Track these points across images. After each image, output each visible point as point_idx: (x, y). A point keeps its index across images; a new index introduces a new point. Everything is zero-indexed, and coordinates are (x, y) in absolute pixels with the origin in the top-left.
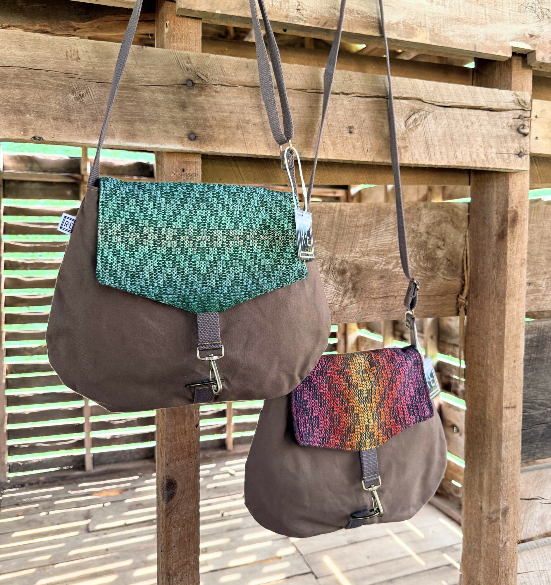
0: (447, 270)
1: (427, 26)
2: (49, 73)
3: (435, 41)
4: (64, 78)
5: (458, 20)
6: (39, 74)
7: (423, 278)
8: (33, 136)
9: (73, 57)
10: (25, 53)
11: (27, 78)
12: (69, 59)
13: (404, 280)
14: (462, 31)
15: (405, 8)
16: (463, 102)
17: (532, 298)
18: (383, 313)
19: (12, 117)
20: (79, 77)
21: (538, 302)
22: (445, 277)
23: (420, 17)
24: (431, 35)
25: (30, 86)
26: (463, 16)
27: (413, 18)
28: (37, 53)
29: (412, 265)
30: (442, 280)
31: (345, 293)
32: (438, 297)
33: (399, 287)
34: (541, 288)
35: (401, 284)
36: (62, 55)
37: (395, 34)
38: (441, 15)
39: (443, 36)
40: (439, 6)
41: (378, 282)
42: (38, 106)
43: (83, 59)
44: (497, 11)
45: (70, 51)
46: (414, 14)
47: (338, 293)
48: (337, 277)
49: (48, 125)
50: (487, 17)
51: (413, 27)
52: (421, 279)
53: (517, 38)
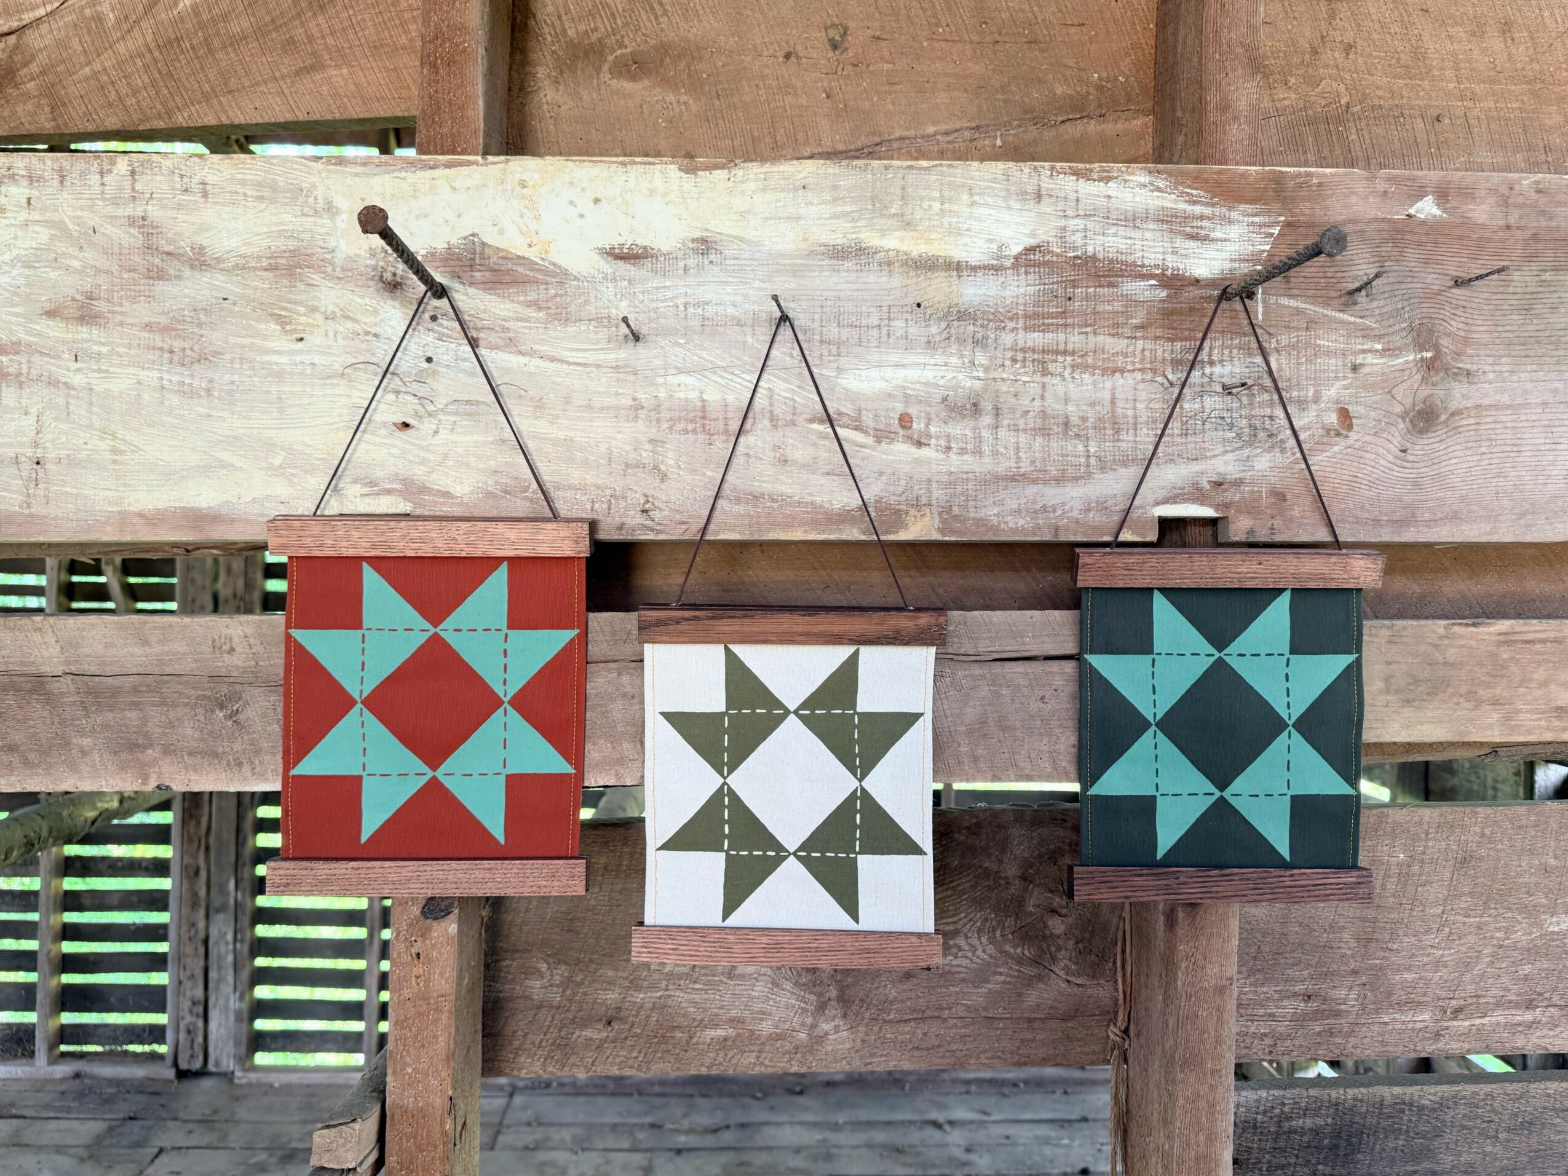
0: (1077, 963)
1: (934, 502)
2: (185, 678)
3: (953, 532)
4: (207, 686)
5: (1013, 479)
6: (167, 682)
7: (1013, 980)
8: (156, 784)
9: (224, 648)
10: (148, 651)
11: (149, 691)
12: (217, 651)
13: (964, 984)
14: (1023, 501)
15: (881, 474)
16: (1028, 647)
17: (1318, 1029)
18: (916, 1053)
19: (124, 756)
20: (232, 680)
21: (1338, 1040)
22: (1069, 979)
23: (917, 487)
24: (944, 521)
25: (154, 704)
26: (1025, 467)
27: (901, 489)
28: (166, 648)
29: (984, 951)
30: (1064, 985)
31: (822, 1007)
32: (1053, 1024)
33: (952, 999)
34: (1343, 1007)
35: (957, 993)
36: (206, 648)
37: (855, 531)
38: (971, 476)
39: (974, 519)
40: (965, 457)
41: (899, 986)
42: (165, 734)
43: (239, 649)
44: (1119, 444)
45: (220, 638)
46: (903, 482)
47: (803, 1009)
48: (800, 975)
49: (180, 766)
50: (1093, 461)
51: (899, 510)
52: (1009, 983)
53: (1176, 496)
